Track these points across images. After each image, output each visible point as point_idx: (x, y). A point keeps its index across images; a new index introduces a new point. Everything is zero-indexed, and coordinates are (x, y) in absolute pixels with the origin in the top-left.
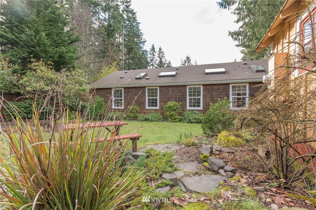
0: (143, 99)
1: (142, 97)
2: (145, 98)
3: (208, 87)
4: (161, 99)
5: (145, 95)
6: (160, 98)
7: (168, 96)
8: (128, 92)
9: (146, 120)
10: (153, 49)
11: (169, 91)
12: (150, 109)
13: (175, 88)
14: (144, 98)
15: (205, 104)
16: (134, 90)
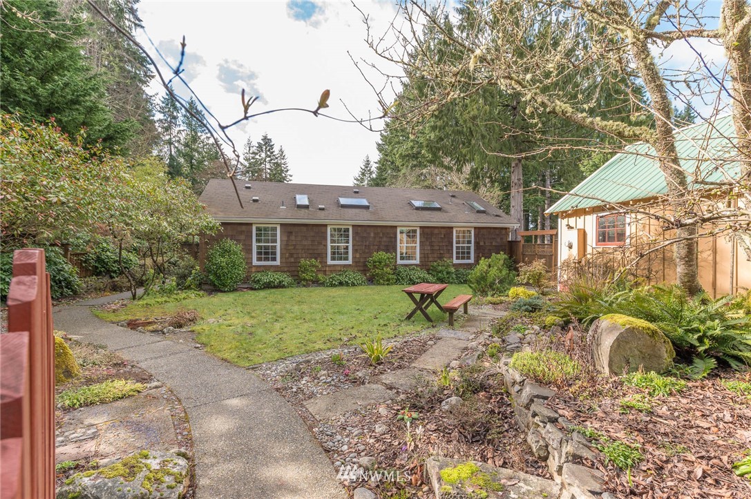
0: (322, 247)
1: (320, 243)
2: (326, 246)
3: (426, 230)
4: (356, 248)
5: (326, 238)
6: (353, 246)
7: (368, 242)
8: (291, 233)
9: (341, 284)
10: (171, 100)
11: (369, 233)
13: (379, 230)
14: (324, 245)
15: (423, 256)
16: (304, 229)
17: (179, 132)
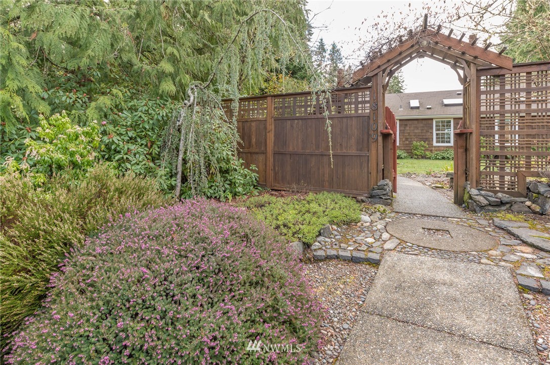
0: (429, 134)
1: (427, 131)
2: (432, 133)
5: (432, 128)
8: (406, 125)
9: (443, 158)
10: (322, 47)
12: (439, 147)
16: (416, 122)
17: (326, 66)
